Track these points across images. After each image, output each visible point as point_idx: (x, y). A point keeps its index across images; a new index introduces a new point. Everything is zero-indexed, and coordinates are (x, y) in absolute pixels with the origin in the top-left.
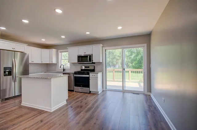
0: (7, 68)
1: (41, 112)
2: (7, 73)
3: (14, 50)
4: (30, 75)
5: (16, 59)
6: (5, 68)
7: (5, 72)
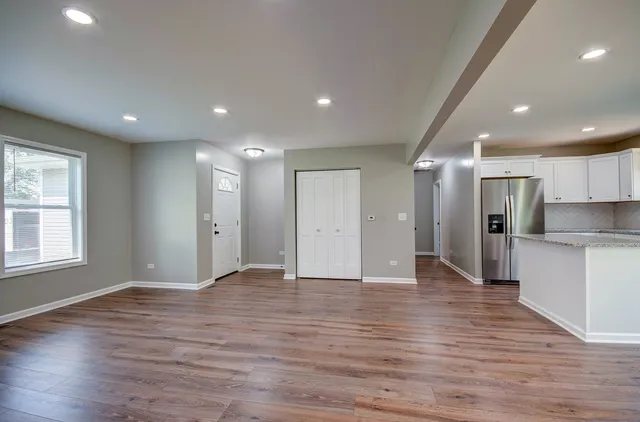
0: (494, 216)
1: (556, 330)
2: (495, 227)
3: (509, 175)
4: (548, 236)
5: (512, 197)
6: (491, 217)
7: (490, 225)
